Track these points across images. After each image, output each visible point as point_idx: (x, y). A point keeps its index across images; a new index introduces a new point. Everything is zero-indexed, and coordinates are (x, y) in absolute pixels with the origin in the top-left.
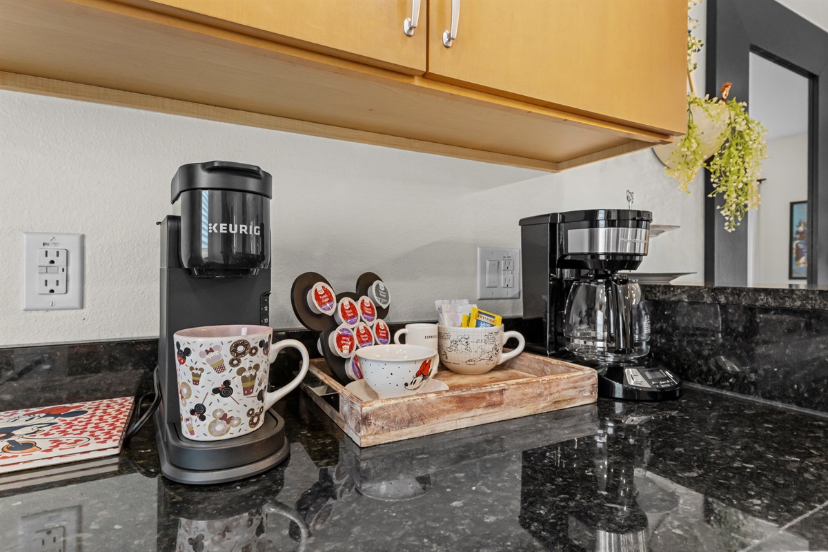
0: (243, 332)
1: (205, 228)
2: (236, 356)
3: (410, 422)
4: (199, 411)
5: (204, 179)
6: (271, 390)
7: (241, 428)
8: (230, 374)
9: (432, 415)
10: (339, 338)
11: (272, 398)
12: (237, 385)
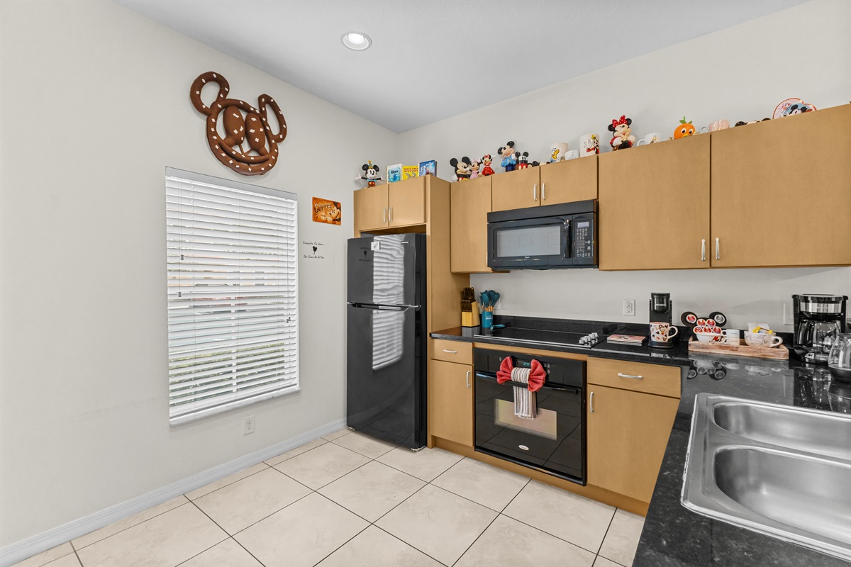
0: (664, 324)
1: (656, 305)
2: (660, 328)
3: (703, 348)
4: (654, 336)
5: (655, 296)
6: (669, 335)
7: (661, 340)
8: (659, 330)
9: (710, 348)
10: (696, 329)
11: (669, 337)
12: (660, 332)
